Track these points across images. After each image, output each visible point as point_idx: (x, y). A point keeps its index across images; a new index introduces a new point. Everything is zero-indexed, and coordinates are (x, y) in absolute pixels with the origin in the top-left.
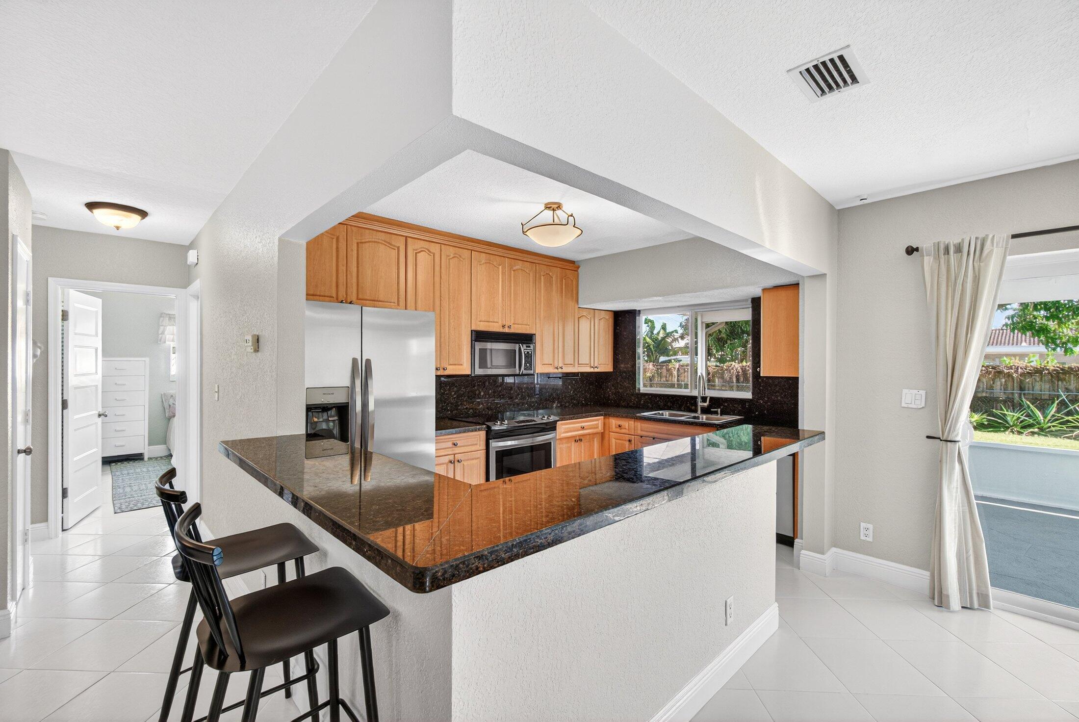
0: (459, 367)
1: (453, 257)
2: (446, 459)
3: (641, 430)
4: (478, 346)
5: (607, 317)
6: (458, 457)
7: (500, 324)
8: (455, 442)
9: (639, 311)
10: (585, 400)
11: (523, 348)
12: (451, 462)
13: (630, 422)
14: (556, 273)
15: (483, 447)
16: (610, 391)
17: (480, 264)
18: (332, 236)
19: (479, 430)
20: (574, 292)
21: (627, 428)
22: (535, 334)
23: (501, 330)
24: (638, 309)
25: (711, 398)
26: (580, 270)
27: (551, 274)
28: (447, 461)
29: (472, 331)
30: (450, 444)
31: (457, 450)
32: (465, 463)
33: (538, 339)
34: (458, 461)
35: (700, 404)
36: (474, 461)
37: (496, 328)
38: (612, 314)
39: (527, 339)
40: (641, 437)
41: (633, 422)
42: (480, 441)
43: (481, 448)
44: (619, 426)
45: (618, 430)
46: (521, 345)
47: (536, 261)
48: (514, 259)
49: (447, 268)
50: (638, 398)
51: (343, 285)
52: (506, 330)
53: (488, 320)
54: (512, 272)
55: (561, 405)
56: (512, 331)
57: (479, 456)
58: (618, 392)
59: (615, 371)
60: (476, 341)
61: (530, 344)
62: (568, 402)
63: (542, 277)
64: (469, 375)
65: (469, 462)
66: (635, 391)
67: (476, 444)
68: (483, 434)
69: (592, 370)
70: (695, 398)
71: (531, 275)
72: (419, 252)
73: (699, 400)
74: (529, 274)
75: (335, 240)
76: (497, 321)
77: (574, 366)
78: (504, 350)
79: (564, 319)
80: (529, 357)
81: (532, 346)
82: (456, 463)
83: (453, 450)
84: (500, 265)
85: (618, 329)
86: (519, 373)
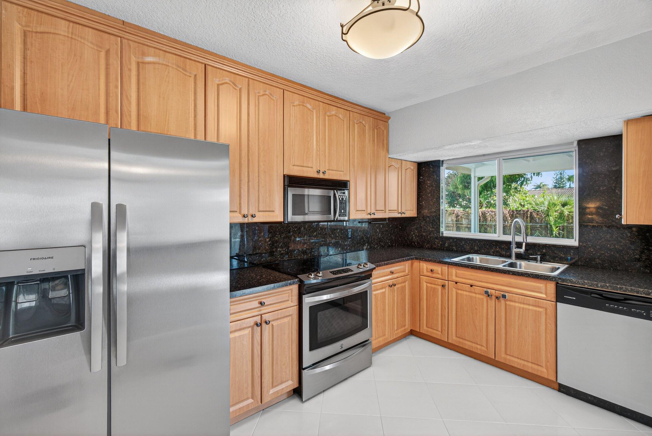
0: (271, 213)
1: (263, 95)
2: (251, 321)
3: (456, 276)
4: (291, 192)
5: (412, 168)
6: (266, 317)
7: (315, 170)
8: (263, 301)
9: (443, 161)
10: (391, 242)
11: (338, 194)
12: (257, 325)
13: (444, 268)
14: (368, 122)
15: (295, 302)
16: (414, 235)
17: (294, 106)
18: (99, 49)
19: (290, 284)
20: (385, 142)
21: (440, 272)
22: (349, 181)
23: (315, 175)
24: (441, 159)
25: (527, 245)
26: (390, 121)
27: (364, 122)
28: (252, 324)
29: (284, 176)
30: (256, 304)
31: (264, 310)
32: (275, 323)
33: (352, 185)
34: (266, 322)
35: (515, 250)
36: (286, 320)
37: (311, 173)
38: (416, 165)
39: (342, 185)
40: (456, 283)
41: (447, 268)
42: (292, 296)
43: (292, 304)
44: (431, 271)
45: (430, 274)
46: (335, 191)
47: (350, 109)
48: (328, 104)
49: (256, 106)
50: (442, 241)
51: (117, 112)
52: (321, 176)
53: (302, 165)
54: (327, 117)
55: (370, 248)
56: (326, 177)
57: (291, 313)
58: (422, 235)
59: (418, 215)
60: (289, 186)
61: (344, 190)
62: (377, 244)
63: (356, 126)
64: (282, 222)
65: (279, 322)
66: (440, 235)
67: (288, 300)
68: (295, 288)
69: (399, 216)
70: (509, 243)
71: (345, 120)
72: (222, 84)
73: (514, 246)
74: (343, 121)
75: (103, 54)
76: (312, 166)
77: (385, 212)
78: (319, 195)
79: (376, 169)
80: (343, 203)
81: (346, 192)
82: (264, 325)
83: (260, 311)
84: (313, 109)
85: (421, 179)
86: (334, 219)
